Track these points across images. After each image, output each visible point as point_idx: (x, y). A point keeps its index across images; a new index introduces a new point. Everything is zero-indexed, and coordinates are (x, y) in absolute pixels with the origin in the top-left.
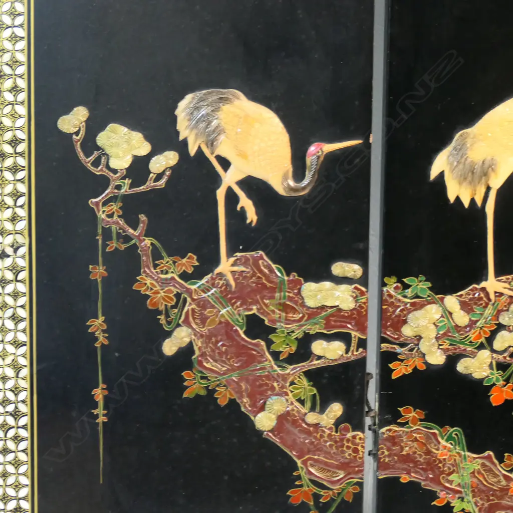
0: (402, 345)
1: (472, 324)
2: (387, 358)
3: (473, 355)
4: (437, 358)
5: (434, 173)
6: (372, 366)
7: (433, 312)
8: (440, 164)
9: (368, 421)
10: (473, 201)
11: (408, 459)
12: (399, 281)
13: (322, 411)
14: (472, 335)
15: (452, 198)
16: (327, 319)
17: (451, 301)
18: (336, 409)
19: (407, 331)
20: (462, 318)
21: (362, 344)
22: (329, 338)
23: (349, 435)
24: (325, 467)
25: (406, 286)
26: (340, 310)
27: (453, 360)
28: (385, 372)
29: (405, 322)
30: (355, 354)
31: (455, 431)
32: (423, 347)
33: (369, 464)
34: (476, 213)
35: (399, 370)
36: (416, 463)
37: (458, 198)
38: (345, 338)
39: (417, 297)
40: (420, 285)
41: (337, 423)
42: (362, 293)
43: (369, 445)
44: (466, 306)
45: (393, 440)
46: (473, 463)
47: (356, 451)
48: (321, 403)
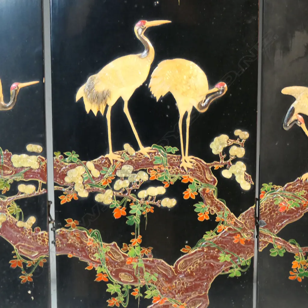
0: (65, 187)
1: (102, 176)
2: (58, 193)
3: (103, 192)
4: (84, 194)
5: (78, 98)
6: (51, 197)
7: (80, 170)
8: (81, 93)
9: (51, 226)
10: (99, 112)
11: (71, 246)
12: (62, 154)
13: (25, 220)
14: (102, 182)
15: (88, 111)
16: (25, 173)
17: (90, 164)
18: (32, 220)
19: (67, 180)
20: (96, 173)
21: (45, 186)
22: (27, 183)
23: (40, 233)
24: (29, 249)
25: (66, 157)
26: (32, 169)
27: (92, 195)
28: (57, 201)
29: (66, 175)
30: (43, 191)
31: (96, 231)
32: (76, 188)
33: (52, 248)
34: (100, 119)
35: (64, 200)
36: (76, 248)
37: (91, 111)
38: (36, 183)
39: (72, 162)
40: (73, 156)
41: (33, 227)
42: (43, 160)
43: (52, 239)
44: (97, 167)
45: (63, 236)
46: (106, 248)
47: (44, 241)
48: (24, 216)
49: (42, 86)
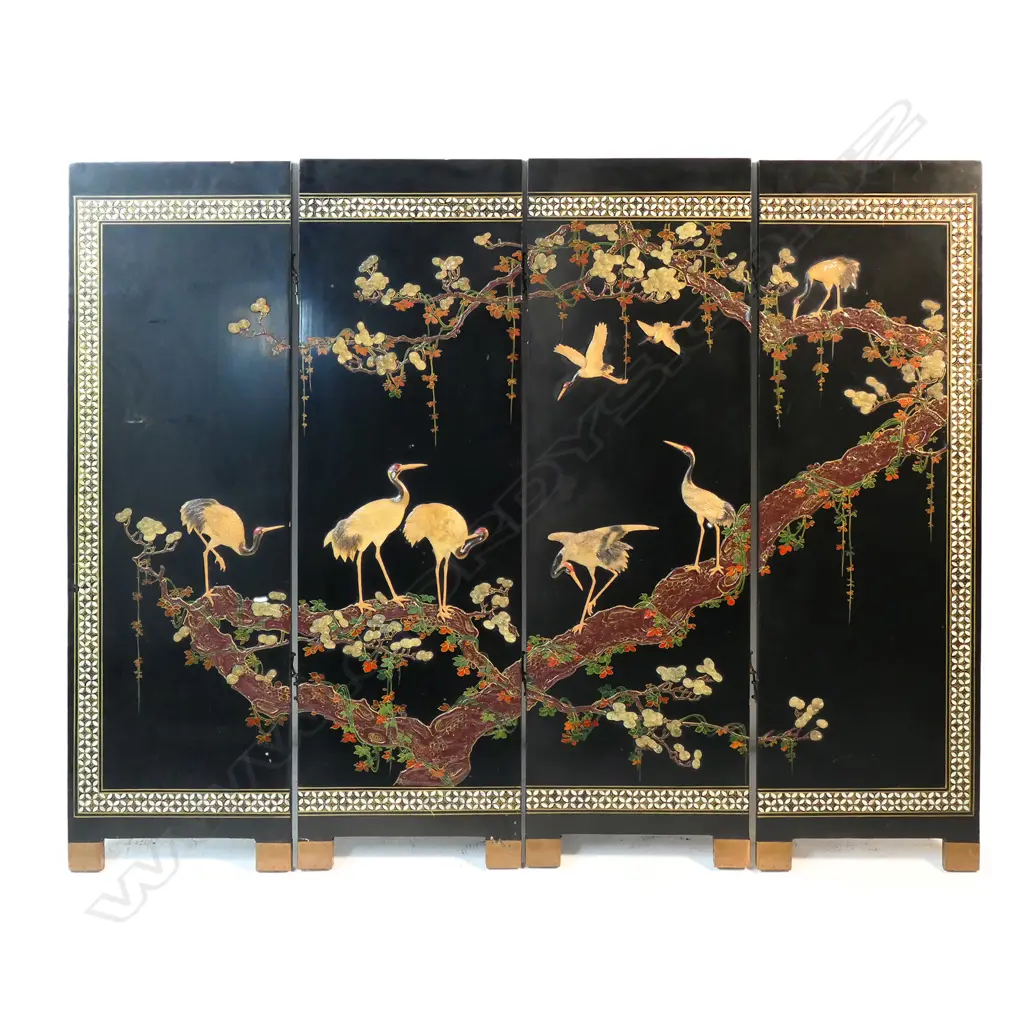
0: (310, 638)
1: (351, 626)
2: (302, 645)
3: (352, 644)
4: (331, 646)
5: (326, 543)
6: (295, 649)
7: (327, 619)
8: (329, 539)
9: (294, 680)
10: (348, 559)
11: (315, 702)
12: (307, 602)
13: (265, 674)
14: (351, 633)
15: (337, 557)
16: (266, 622)
17: (338, 614)
18: (273, 673)
19: (312, 630)
20: (344, 623)
21: (288, 637)
22: (268, 633)
23: (281, 687)
24: (267, 705)
25: (312, 605)
26: (274, 618)
27: (340, 646)
28: (301, 653)
29: (311, 625)
30: (285, 642)
31: (343, 687)
32: (322, 639)
33: (295, 704)
34: (351, 565)
35: (309, 651)
36: (321, 704)
37: (340, 557)
38: (278, 634)
39: (317, 611)
40: (320, 604)
41: (274, 680)
42: (286, 609)
43: (294, 694)
44: (346, 616)
45: (307, 691)
46: (354, 705)
47: (284, 696)
48: (264, 670)
49: (288, 530)
